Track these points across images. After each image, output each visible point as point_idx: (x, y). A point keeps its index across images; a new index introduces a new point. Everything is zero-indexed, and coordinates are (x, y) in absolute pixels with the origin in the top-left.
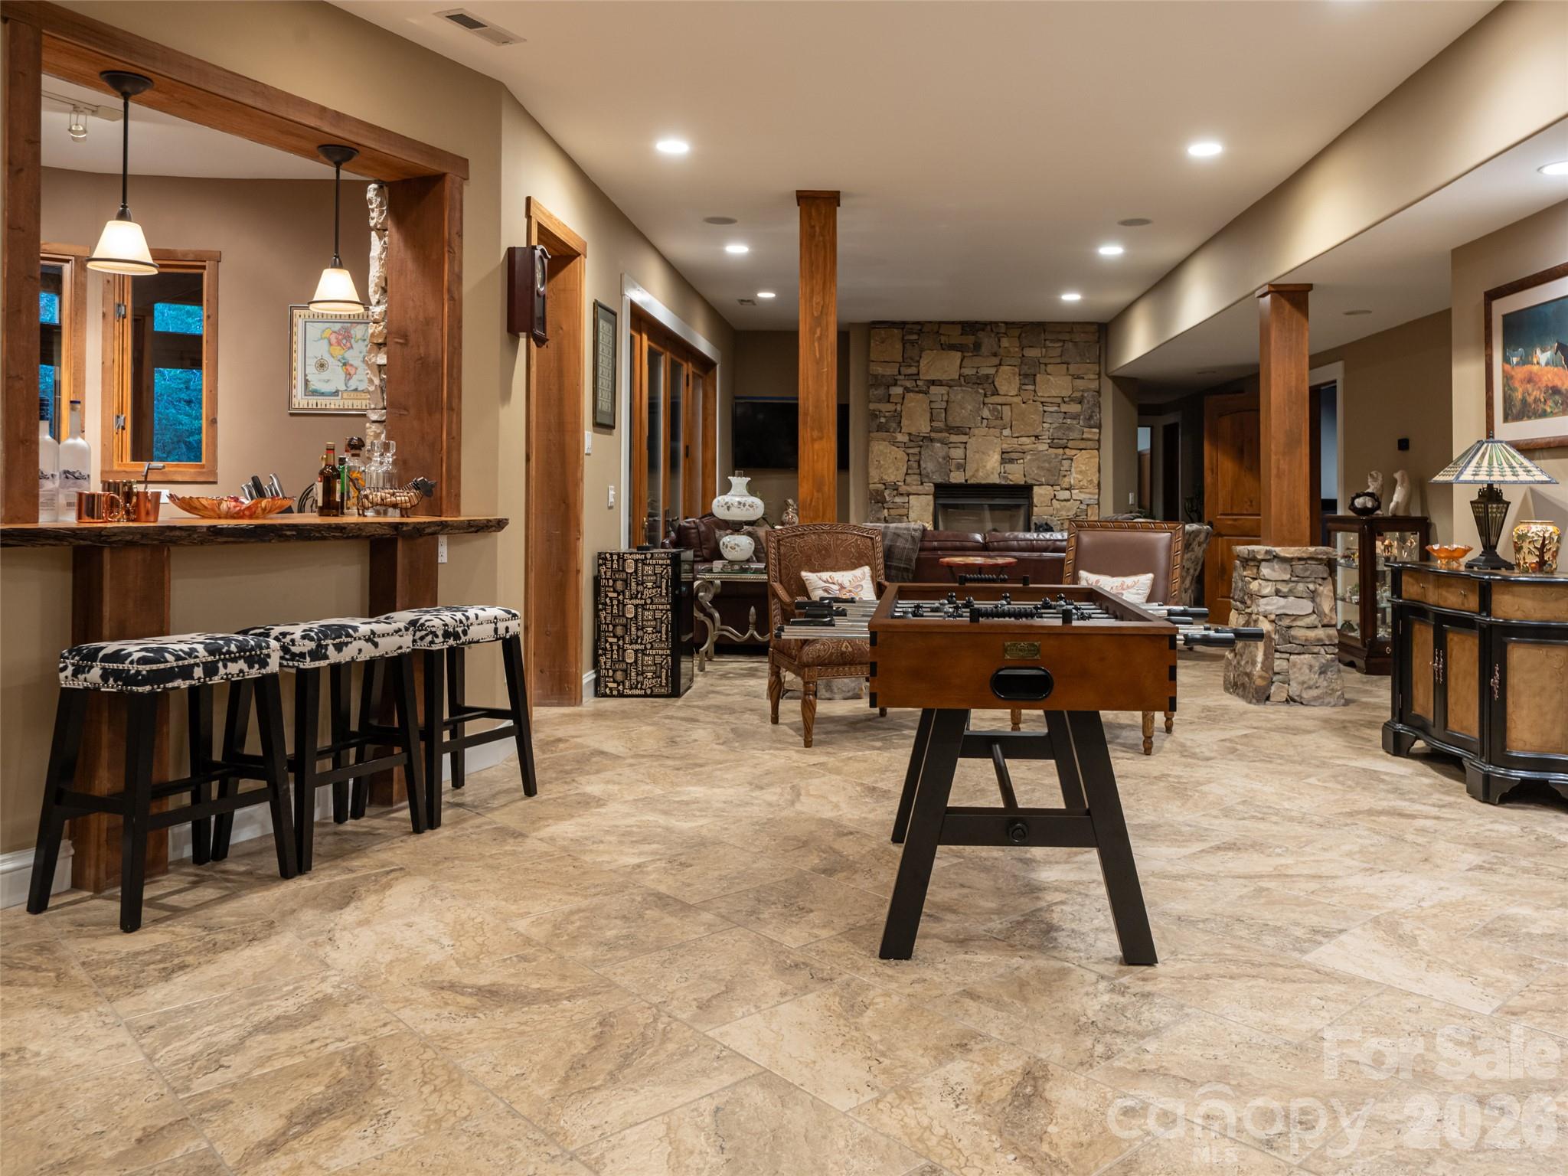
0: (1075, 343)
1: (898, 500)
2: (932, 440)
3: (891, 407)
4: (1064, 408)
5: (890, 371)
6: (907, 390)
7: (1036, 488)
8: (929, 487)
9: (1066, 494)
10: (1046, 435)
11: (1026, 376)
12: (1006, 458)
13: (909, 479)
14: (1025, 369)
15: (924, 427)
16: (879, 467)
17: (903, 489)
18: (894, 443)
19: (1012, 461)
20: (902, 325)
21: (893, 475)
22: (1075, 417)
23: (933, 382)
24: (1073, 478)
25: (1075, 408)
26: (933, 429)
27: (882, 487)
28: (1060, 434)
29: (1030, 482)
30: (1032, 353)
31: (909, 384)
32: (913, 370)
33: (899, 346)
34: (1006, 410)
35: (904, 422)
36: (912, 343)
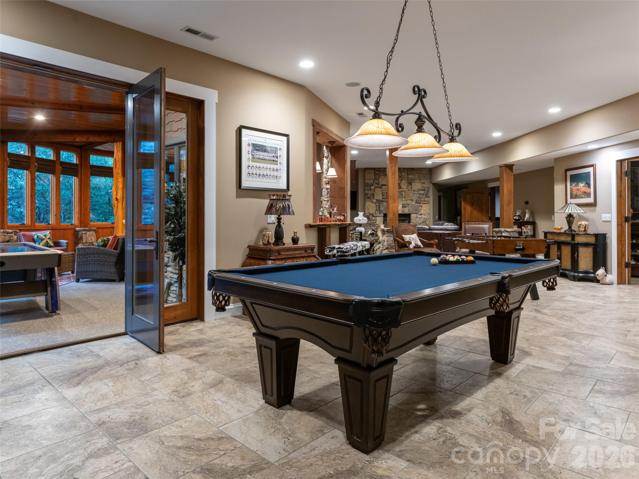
0: (423, 174)
1: (373, 218)
2: (383, 201)
3: (371, 192)
4: (420, 192)
5: (371, 182)
6: (376, 187)
7: (412, 215)
8: (382, 215)
9: (420, 216)
10: (414, 200)
11: (409, 183)
12: (404, 206)
13: (376, 212)
14: (409, 181)
15: (381, 198)
16: (368, 209)
17: (375, 215)
18: (372, 202)
19: (405, 207)
20: (374, 169)
21: (372, 211)
22: (423, 195)
23: (383, 185)
24: (422, 212)
25: (422, 192)
26: (383, 198)
27: (369, 214)
28: (418, 199)
29: (410, 213)
30: (410, 177)
31: (376, 185)
32: (377, 182)
33: (373, 175)
34: (403, 193)
35: (375, 196)
36: (377, 174)
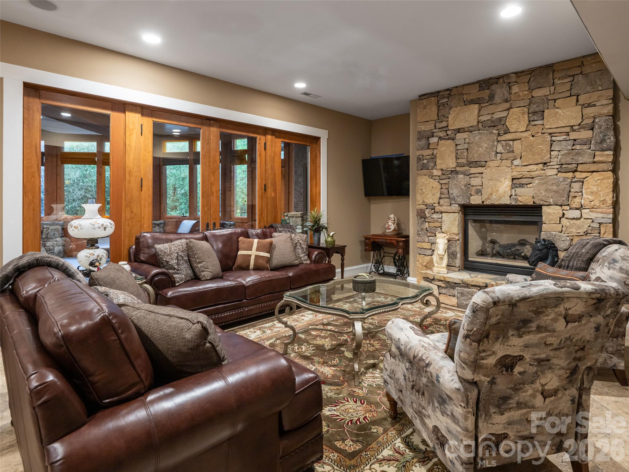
0: (587, 75)
1: (435, 216)
2: (457, 173)
3: (429, 152)
4: (573, 136)
5: (429, 127)
6: (440, 138)
7: (544, 208)
8: (456, 207)
9: (577, 214)
10: (554, 162)
11: (535, 113)
12: (517, 183)
13: (442, 201)
14: (534, 108)
15: (451, 164)
16: (422, 194)
17: (438, 208)
18: (432, 176)
19: (522, 185)
20: (436, 94)
21: (431, 199)
22: (585, 142)
23: (459, 131)
24: (586, 198)
25: (586, 134)
26: (459, 165)
27: (423, 207)
28: (569, 160)
29: (538, 202)
30: (538, 93)
31: (442, 134)
32: (444, 124)
33: (435, 109)
34: (517, 146)
35: (438, 161)
36: (443, 104)
